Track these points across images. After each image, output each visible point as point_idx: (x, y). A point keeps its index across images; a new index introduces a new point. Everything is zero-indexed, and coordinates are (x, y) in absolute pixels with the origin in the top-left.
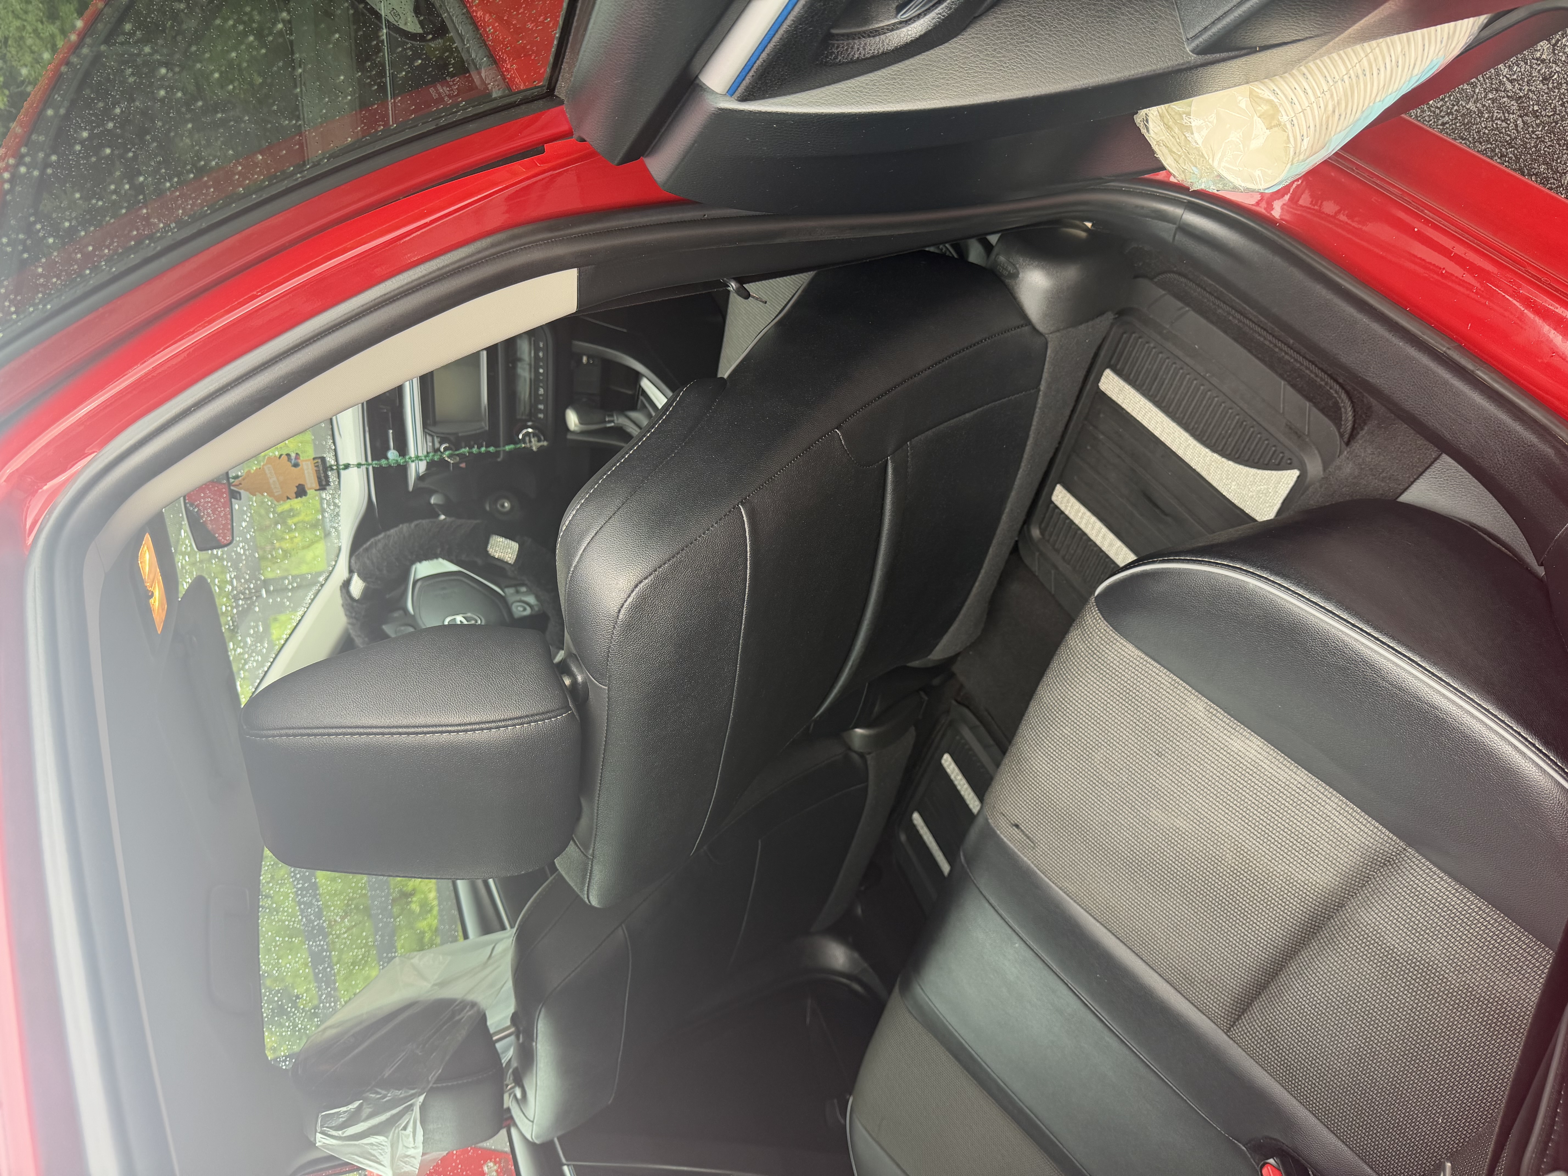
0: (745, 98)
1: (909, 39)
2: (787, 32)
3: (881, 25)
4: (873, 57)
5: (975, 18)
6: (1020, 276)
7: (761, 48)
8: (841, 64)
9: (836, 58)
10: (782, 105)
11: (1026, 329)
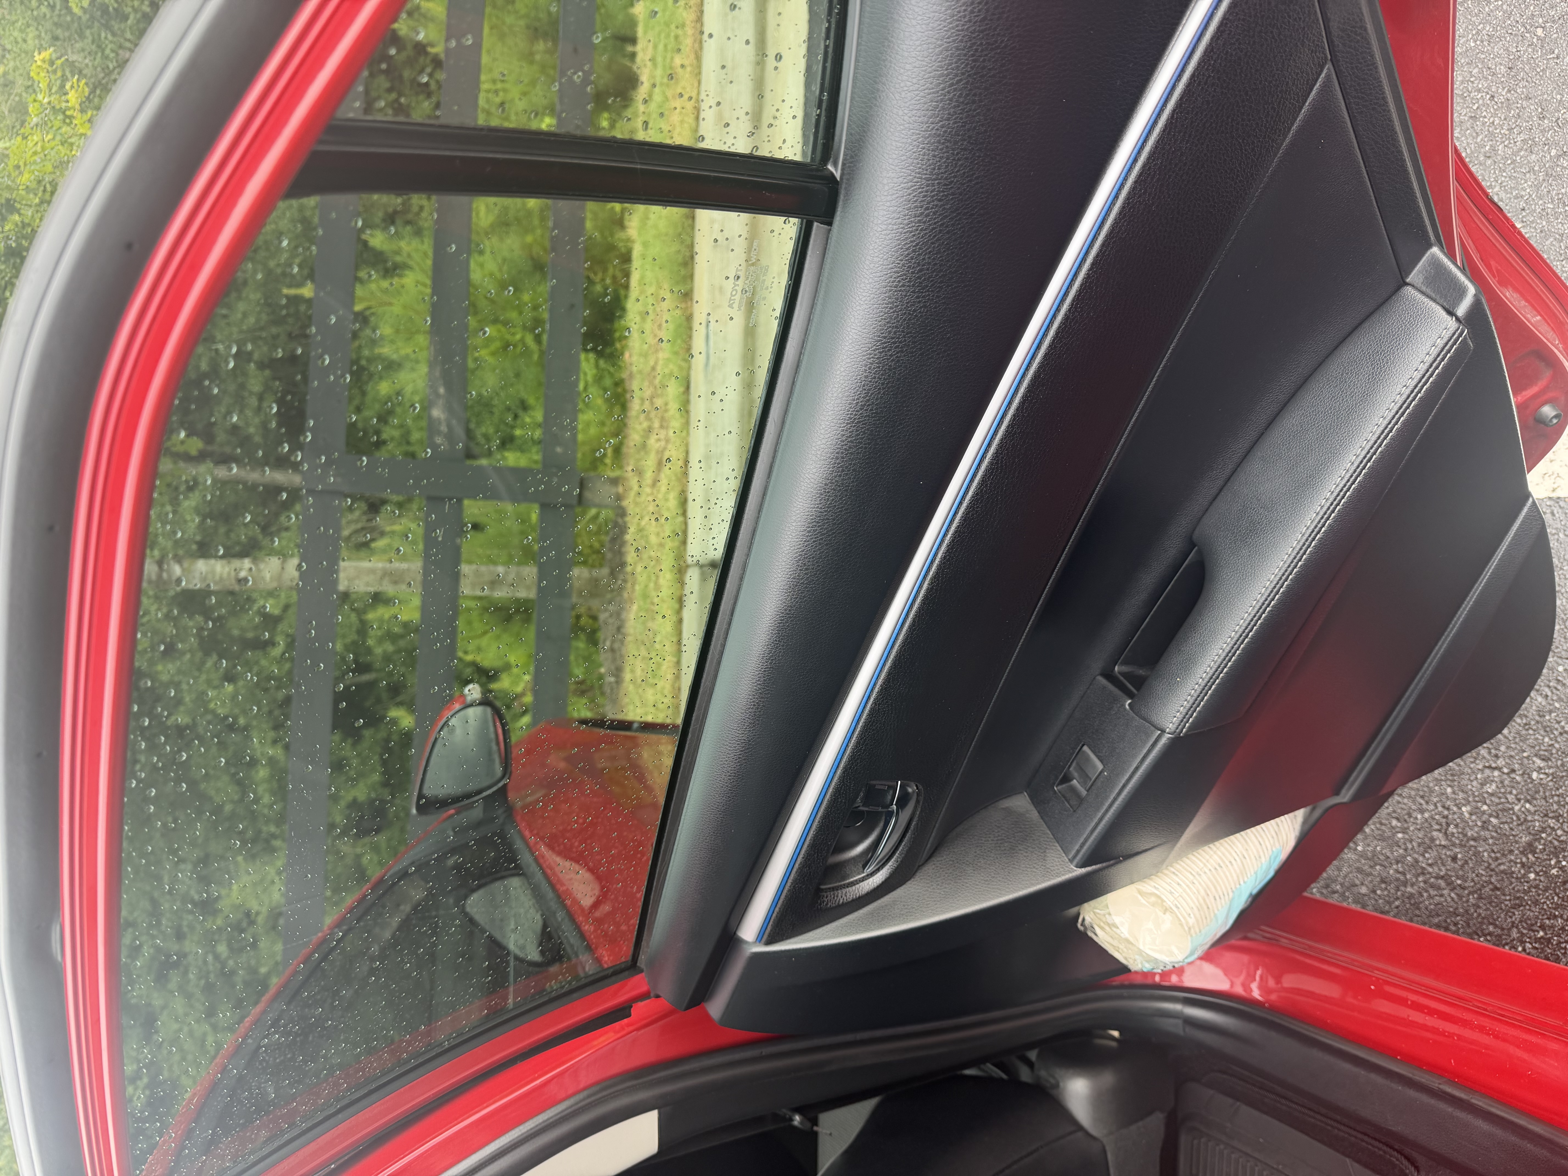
0: (769, 943)
1: (876, 885)
2: (789, 891)
3: (855, 879)
4: (853, 900)
5: (919, 866)
6: (1061, 1084)
7: (774, 904)
8: (832, 908)
9: (827, 904)
10: (796, 943)
11: (1080, 1134)
